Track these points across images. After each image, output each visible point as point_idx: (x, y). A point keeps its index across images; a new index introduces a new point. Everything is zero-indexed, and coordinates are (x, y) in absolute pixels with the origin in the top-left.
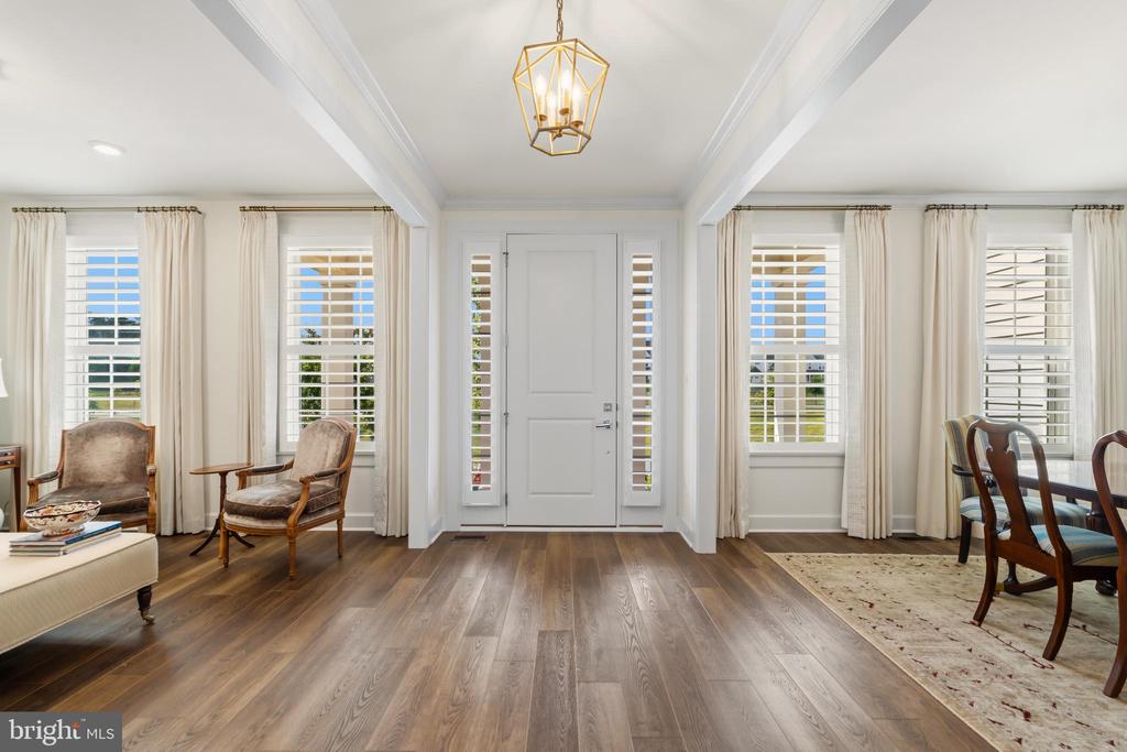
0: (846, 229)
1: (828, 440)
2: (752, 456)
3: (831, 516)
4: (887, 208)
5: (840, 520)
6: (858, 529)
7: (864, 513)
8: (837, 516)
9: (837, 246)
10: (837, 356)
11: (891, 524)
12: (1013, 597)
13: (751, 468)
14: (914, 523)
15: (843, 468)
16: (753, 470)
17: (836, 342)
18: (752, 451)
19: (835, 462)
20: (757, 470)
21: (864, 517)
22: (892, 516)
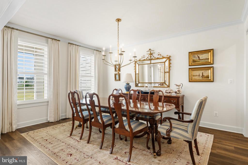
0: (49, 43)
1: (45, 98)
2: (18, 105)
3: (45, 118)
4: (59, 41)
5: (47, 119)
6: (52, 120)
7: (53, 115)
8: (47, 118)
9: (47, 47)
10: (47, 76)
11: (60, 117)
12: (80, 127)
13: (18, 109)
14: (66, 115)
15: (48, 105)
16: (18, 110)
17: (46, 72)
18: (18, 104)
19: (46, 104)
20: (20, 109)
21: (53, 117)
22: (60, 115)
